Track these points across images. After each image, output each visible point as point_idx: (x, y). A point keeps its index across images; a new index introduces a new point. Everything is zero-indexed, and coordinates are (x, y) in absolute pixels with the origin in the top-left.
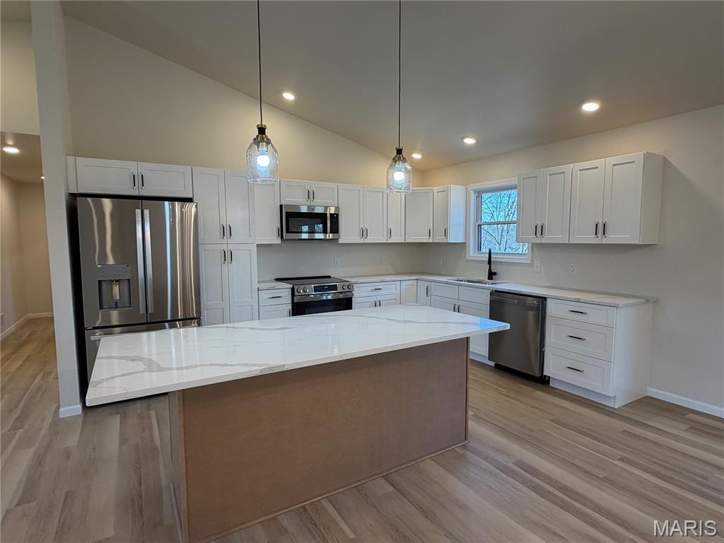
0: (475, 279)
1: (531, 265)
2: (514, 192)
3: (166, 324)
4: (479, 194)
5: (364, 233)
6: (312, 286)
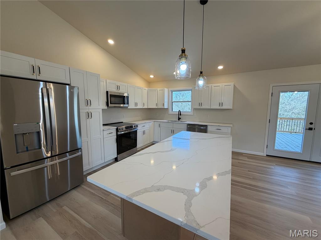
0: (174, 120)
1: (193, 115)
2: (191, 91)
3: (67, 154)
4: (171, 91)
5: (136, 104)
6: (124, 127)
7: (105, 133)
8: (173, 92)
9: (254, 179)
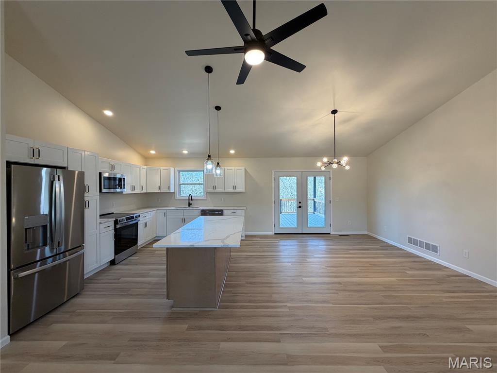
0: (183, 207)
1: (206, 200)
4: (179, 171)
5: (133, 188)
6: (124, 218)
7: (102, 226)
8: (181, 172)
9: (264, 251)
